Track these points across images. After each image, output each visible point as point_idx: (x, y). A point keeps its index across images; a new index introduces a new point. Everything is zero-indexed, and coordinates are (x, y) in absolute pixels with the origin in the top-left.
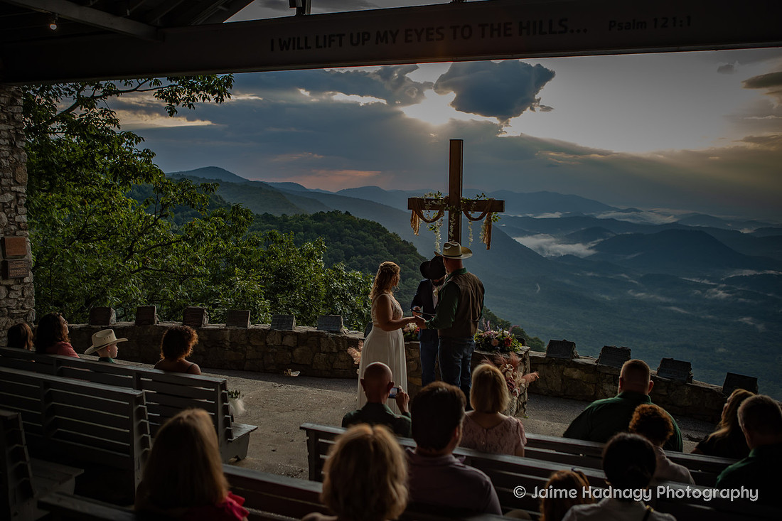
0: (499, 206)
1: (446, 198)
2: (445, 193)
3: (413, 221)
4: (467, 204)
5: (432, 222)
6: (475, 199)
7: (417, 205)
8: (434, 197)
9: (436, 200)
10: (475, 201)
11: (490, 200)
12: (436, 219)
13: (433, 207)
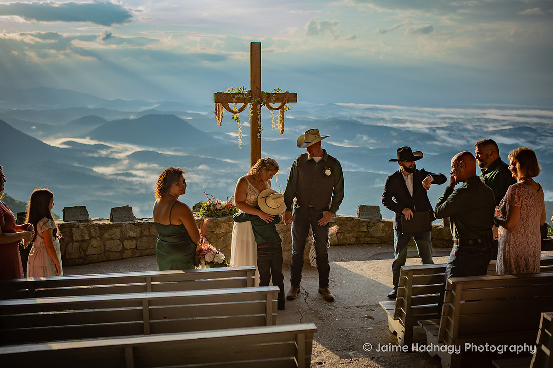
0: (293, 98)
1: (250, 92)
2: (249, 88)
3: (217, 112)
4: (269, 97)
5: (238, 113)
6: (275, 92)
7: (222, 99)
8: (237, 92)
9: (243, 94)
10: (275, 94)
11: (287, 93)
12: (241, 110)
13: (239, 101)
